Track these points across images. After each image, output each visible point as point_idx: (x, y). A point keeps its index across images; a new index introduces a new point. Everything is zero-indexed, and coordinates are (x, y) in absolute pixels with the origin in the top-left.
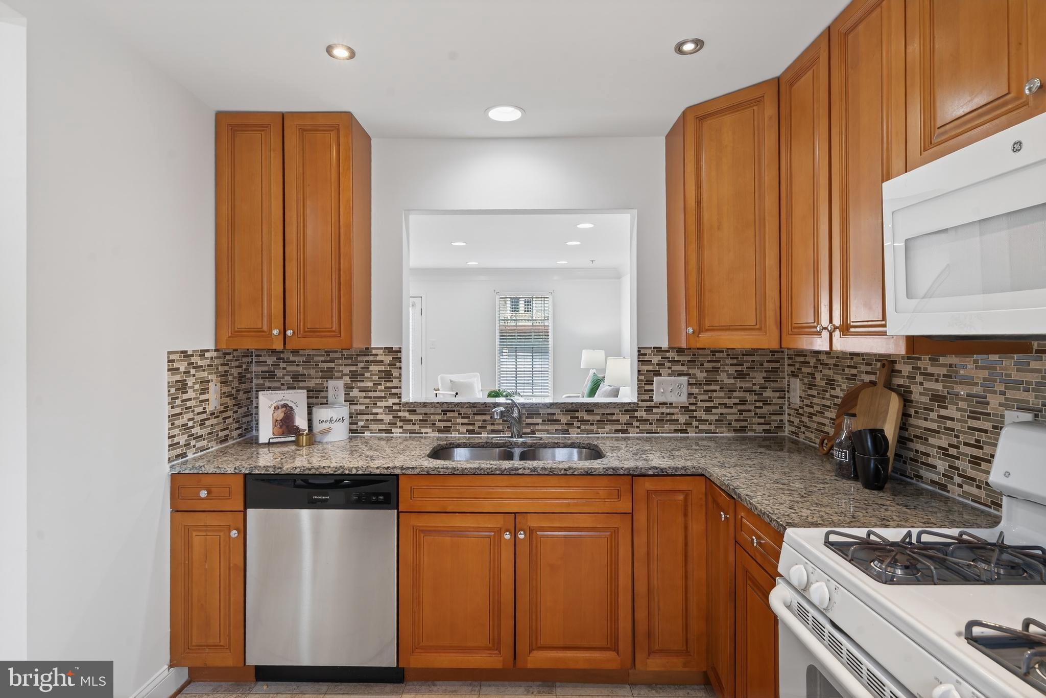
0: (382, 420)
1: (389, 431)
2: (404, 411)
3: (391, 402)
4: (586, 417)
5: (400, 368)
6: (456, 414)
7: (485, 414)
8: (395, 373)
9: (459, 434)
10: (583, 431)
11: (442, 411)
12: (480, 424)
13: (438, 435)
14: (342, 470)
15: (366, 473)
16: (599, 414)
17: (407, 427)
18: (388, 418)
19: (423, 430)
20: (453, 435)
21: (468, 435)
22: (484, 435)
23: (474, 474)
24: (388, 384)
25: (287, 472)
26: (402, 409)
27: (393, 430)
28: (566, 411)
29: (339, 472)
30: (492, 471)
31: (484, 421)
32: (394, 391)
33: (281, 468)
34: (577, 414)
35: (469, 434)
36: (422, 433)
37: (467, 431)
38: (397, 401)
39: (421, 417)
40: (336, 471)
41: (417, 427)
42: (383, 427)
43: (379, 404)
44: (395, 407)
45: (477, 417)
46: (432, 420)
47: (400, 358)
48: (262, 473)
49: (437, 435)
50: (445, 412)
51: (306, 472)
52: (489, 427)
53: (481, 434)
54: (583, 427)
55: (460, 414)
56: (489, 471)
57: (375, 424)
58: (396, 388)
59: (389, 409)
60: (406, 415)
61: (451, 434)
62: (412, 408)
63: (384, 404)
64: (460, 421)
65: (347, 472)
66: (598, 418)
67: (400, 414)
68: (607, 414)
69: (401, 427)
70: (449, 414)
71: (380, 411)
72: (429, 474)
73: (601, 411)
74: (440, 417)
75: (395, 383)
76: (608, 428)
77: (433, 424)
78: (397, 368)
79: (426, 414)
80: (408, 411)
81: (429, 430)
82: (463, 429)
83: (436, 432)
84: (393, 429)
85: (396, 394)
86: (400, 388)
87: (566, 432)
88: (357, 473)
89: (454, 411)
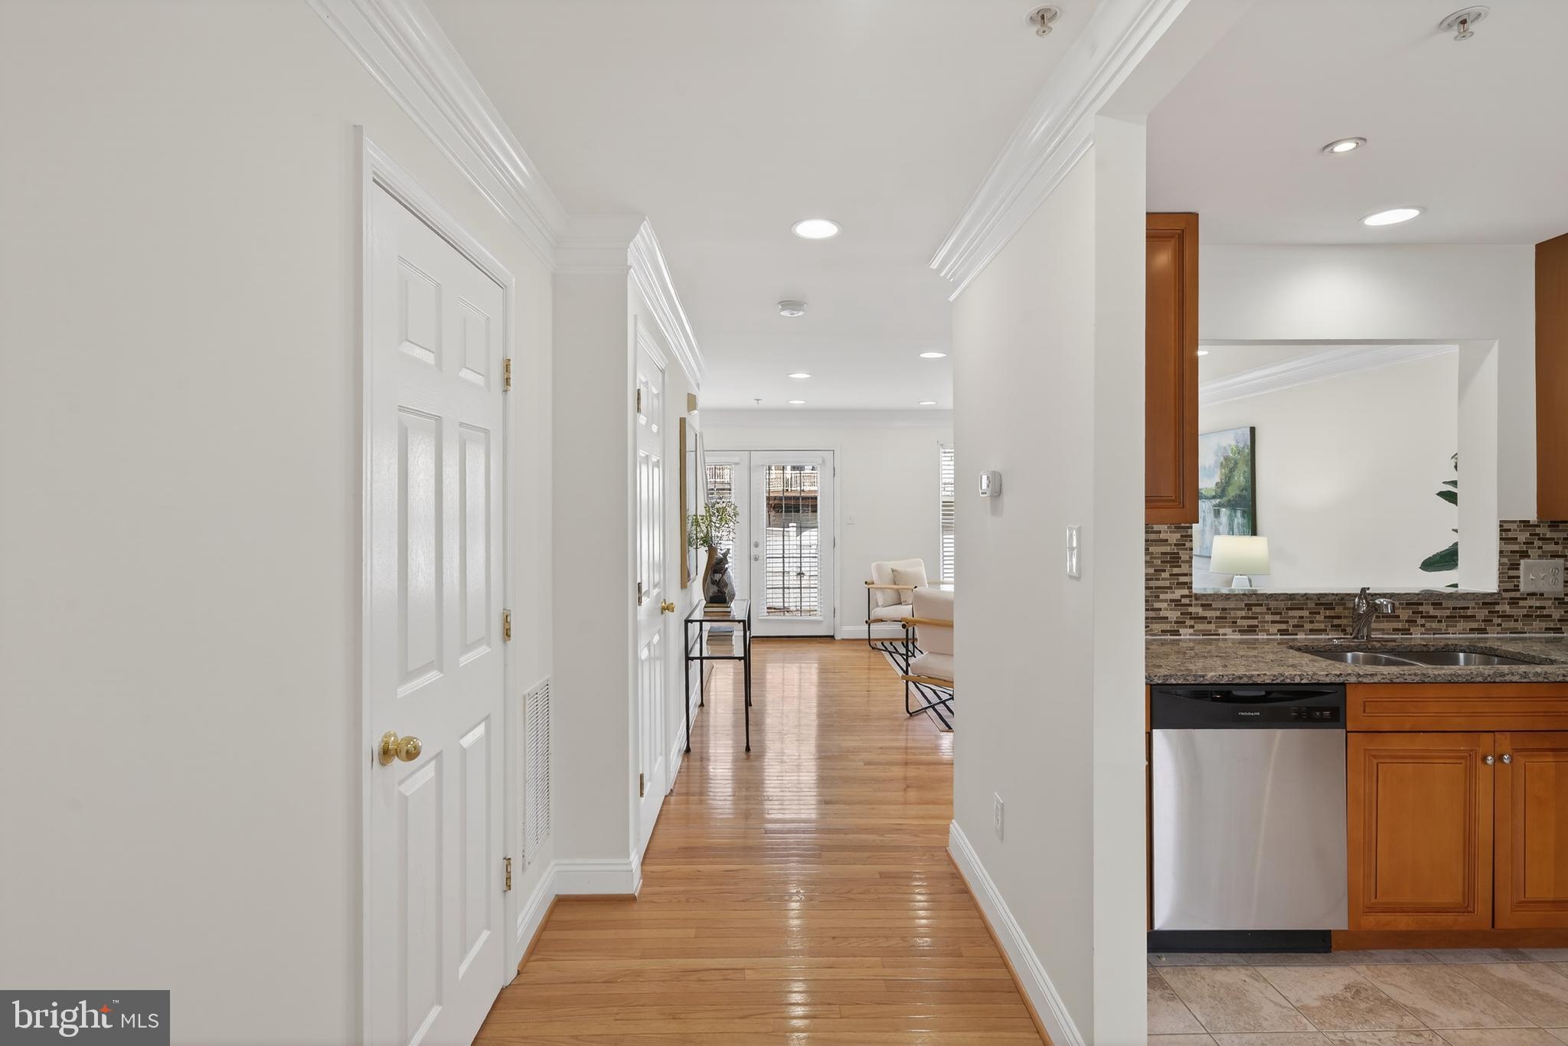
0: (1167, 618)
1: (1176, 633)
2: (1196, 605)
3: (1178, 593)
4: (1432, 612)
5: (1191, 549)
6: (1263, 609)
7: (1302, 609)
8: (1184, 556)
9: (1267, 635)
10: (1428, 631)
11: (1246, 605)
12: (1295, 622)
13: (1240, 637)
14: (1282, 678)
15: (1313, 681)
16: (1448, 608)
17: (1199, 626)
18: (1173, 615)
19: (1221, 631)
20: (1260, 637)
21: (1279, 637)
22: (1301, 636)
23: (1450, 682)
24: (1176, 571)
25: (1212, 682)
26: (1194, 602)
27: (1182, 631)
28: (1407, 604)
29: (1278, 681)
30: (1472, 678)
31: (1301, 617)
32: (1182, 579)
33: (1203, 676)
34: (1421, 608)
35: (1281, 635)
36: (1219, 635)
37: (1278, 631)
38: (1186, 592)
39: (1218, 613)
40: (1273, 680)
41: (1212, 627)
42: (1168, 627)
43: (1162, 596)
44: (1185, 601)
45: (1291, 613)
46: (1234, 618)
47: (1191, 536)
48: (1180, 682)
49: (1238, 636)
50: (1249, 606)
51: (1237, 681)
52: (1308, 626)
53: (1297, 634)
54: (1428, 625)
55: (1270, 609)
56: (1469, 678)
57: (1156, 623)
58: (1186, 575)
59: (1177, 603)
60: (1200, 611)
61: (1258, 635)
62: (1206, 601)
63: (1169, 596)
64: (1269, 618)
65: (1288, 681)
66: (1448, 613)
67: (1191, 609)
68: (1460, 608)
69: (1192, 627)
70: (1255, 609)
71: (1164, 605)
72: (1392, 683)
73: (1451, 604)
74: (1243, 613)
75: (1184, 569)
76: (1462, 625)
77: (1233, 622)
78: (1186, 549)
79: (1224, 609)
80: (1202, 605)
81: (1228, 631)
82: (1274, 629)
83: (1237, 633)
84: (1180, 630)
85: (1186, 583)
86: (1191, 575)
87: (1406, 631)
88: (1302, 682)
89: (1261, 605)
